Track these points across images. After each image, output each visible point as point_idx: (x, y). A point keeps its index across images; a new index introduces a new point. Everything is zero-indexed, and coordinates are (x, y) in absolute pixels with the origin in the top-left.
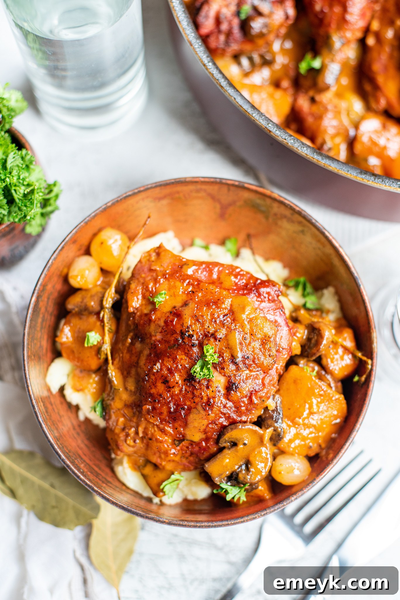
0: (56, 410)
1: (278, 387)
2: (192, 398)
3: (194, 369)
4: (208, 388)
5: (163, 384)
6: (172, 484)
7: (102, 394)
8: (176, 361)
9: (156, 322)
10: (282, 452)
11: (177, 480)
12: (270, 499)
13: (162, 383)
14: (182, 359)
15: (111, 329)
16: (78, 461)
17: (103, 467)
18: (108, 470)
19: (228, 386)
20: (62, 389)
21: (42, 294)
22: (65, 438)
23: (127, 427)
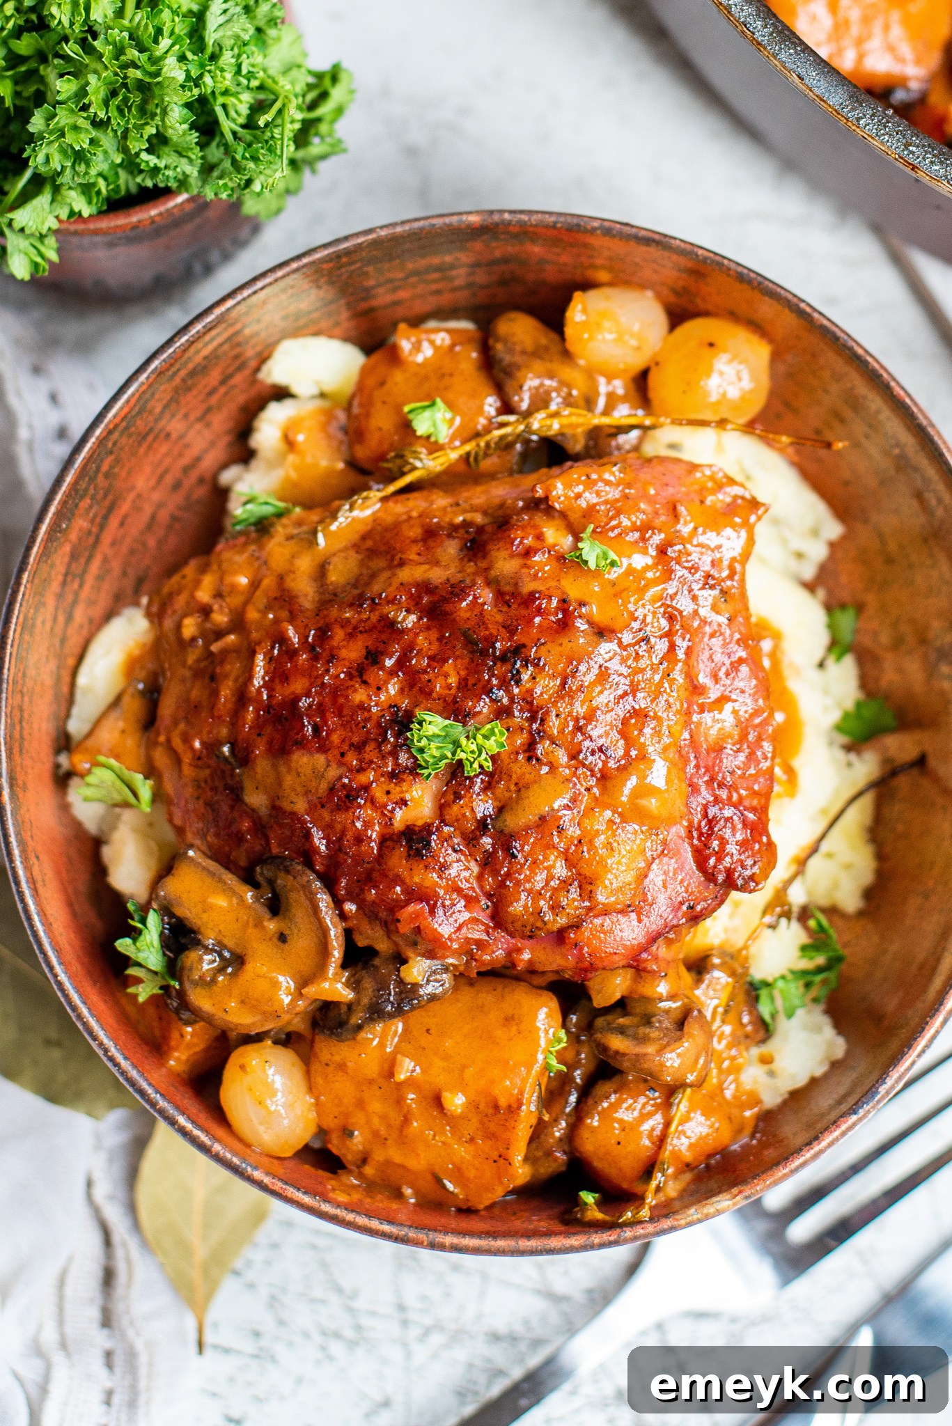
0: (214, 400)
1: (473, 974)
2: (352, 745)
3: (428, 718)
4: (394, 776)
5: (364, 652)
6: (118, 783)
7: (295, 504)
8: (436, 664)
9: (525, 570)
10: (307, 1058)
11: (135, 795)
12: (170, 1071)
13: (367, 647)
14: (446, 676)
15: (476, 459)
16: (91, 507)
17: (108, 588)
18: (104, 601)
19: (417, 829)
20: (281, 394)
21: (502, 237)
22: (142, 450)
23: (224, 604)
